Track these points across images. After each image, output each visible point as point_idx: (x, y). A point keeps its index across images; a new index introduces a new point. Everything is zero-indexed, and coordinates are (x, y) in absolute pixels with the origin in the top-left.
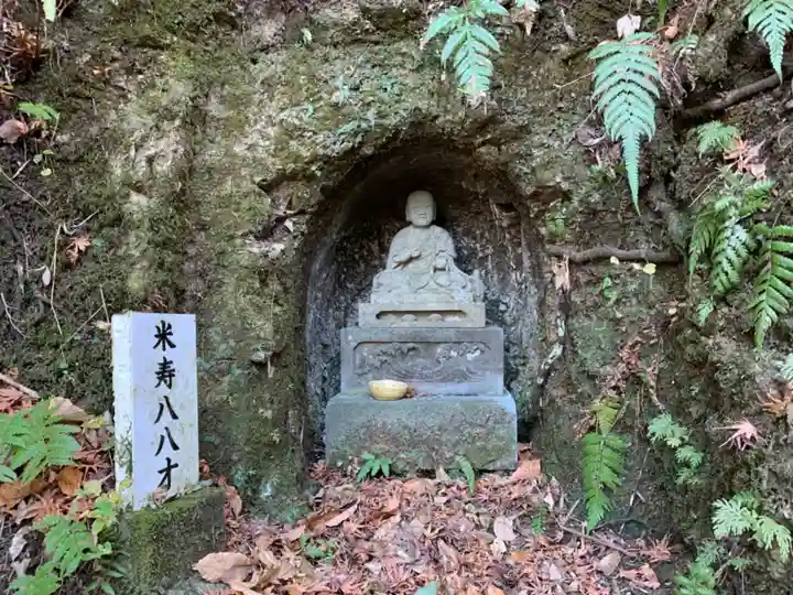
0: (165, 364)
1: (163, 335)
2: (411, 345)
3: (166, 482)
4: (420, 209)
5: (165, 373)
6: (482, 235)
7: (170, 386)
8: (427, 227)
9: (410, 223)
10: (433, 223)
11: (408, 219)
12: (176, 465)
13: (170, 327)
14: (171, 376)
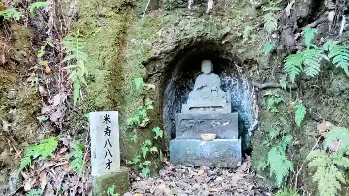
0: (107, 128)
1: (107, 119)
2: (201, 120)
3: (108, 167)
4: (207, 67)
5: (108, 131)
6: (234, 75)
7: (109, 136)
8: (210, 73)
9: (202, 73)
10: (212, 72)
11: (202, 71)
12: (112, 162)
13: (109, 116)
14: (109, 132)
